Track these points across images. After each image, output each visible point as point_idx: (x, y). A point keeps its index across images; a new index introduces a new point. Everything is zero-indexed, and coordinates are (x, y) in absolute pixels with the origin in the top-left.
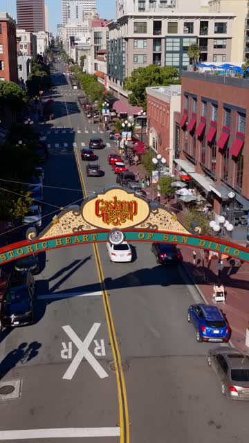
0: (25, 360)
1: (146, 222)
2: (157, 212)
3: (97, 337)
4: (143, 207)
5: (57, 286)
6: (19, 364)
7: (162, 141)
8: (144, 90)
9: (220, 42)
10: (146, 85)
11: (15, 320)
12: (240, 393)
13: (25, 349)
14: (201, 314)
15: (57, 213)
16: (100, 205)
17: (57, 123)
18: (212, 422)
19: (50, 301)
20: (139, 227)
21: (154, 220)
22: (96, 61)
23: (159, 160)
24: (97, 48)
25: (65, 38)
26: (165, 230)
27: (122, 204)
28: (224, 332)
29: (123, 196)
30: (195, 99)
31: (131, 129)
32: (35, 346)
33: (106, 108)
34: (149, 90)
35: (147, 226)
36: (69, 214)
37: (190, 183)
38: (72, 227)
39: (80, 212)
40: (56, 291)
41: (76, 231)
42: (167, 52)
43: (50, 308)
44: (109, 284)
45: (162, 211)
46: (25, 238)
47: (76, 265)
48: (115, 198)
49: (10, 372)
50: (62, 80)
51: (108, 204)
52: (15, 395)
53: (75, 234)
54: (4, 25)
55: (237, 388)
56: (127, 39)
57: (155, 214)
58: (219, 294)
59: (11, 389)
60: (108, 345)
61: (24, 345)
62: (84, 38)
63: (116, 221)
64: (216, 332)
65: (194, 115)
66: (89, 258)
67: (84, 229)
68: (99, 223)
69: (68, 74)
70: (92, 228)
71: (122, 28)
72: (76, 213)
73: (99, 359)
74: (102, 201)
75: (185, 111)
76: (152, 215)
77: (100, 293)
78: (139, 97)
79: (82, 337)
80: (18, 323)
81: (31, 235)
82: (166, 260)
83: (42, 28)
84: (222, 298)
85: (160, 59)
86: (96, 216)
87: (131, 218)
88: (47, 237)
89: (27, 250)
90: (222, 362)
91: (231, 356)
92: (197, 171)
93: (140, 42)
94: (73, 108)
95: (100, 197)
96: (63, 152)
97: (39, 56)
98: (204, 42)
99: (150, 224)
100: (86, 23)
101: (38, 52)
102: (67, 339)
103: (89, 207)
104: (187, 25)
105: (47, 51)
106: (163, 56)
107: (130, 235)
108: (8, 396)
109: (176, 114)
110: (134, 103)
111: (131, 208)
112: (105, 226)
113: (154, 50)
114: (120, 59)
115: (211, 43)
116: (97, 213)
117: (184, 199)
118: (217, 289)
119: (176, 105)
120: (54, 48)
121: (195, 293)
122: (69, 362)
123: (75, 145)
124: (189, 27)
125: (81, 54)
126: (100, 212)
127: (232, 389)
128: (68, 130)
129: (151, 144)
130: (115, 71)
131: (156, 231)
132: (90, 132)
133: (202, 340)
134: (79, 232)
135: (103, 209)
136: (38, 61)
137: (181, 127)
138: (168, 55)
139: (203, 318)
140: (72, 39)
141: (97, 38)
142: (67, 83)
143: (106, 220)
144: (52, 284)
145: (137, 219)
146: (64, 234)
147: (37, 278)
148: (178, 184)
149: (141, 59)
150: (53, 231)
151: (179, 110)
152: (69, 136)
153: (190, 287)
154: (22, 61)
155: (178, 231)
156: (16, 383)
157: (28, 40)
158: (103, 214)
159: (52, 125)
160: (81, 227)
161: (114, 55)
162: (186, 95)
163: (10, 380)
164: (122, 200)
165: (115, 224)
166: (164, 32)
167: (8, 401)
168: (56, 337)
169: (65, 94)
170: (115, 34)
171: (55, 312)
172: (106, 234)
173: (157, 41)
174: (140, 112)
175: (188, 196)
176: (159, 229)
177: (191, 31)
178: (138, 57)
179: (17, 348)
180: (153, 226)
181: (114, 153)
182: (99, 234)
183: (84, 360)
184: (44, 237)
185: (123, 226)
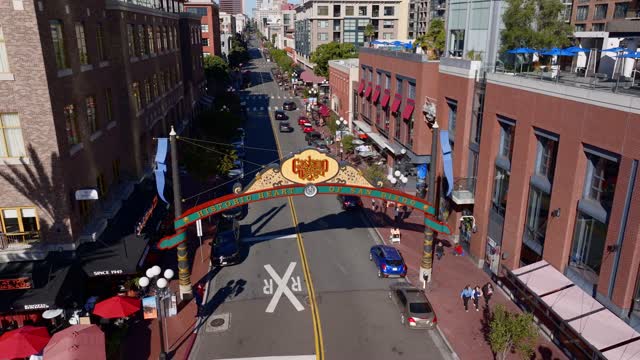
0: (233, 295)
1: (336, 178)
2: (345, 169)
3: (294, 274)
4: (333, 165)
5: (258, 230)
6: (227, 300)
7: (342, 105)
8: (326, 63)
9: (388, 23)
10: (328, 59)
11: (224, 261)
12: (417, 323)
13: (233, 286)
14: (382, 254)
15: (259, 171)
16: (297, 163)
17: (255, 90)
18: (394, 349)
19: (252, 243)
20: (330, 182)
21: (343, 176)
22: (285, 39)
23: (342, 122)
24: (286, 28)
25: (259, 20)
26: (352, 184)
27: (315, 162)
28: (401, 269)
29: (316, 155)
30: (371, 71)
31: (316, 95)
32: (241, 283)
33: (295, 77)
34: (331, 63)
35: (336, 181)
36: (270, 171)
37: (367, 140)
38: (272, 183)
39: (280, 169)
40: (258, 234)
41: (276, 185)
42: (345, 31)
43: (253, 249)
44: (302, 228)
45: (349, 168)
46: (231, 192)
47: (274, 211)
48: (309, 157)
49: (220, 307)
50: (257, 54)
51: (303, 162)
52: (225, 327)
53: (275, 188)
54: (209, 8)
55: (415, 319)
56: (311, 20)
57: (343, 171)
58: (395, 236)
59: (221, 322)
60: (303, 282)
61: (232, 282)
62: (275, 19)
63: (310, 176)
64: (395, 269)
65: (370, 84)
66: (284, 206)
67: (283, 184)
69: (262, 49)
70: (290, 183)
71: (308, 11)
72: (276, 171)
73: (296, 294)
74: (298, 160)
75: (363, 81)
76: (341, 172)
77: (295, 236)
78: (323, 68)
79: (281, 274)
80: (226, 263)
81: (237, 189)
82: (350, 207)
83: (240, 11)
84: (398, 240)
85: (339, 36)
86: (293, 173)
87: (323, 175)
88: (251, 191)
89: (233, 203)
90: (401, 295)
91: (408, 291)
92: (373, 131)
93: (323, 23)
94: (267, 78)
95: (296, 156)
96: (260, 115)
97: (238, 35)
98: (375, 23)
99: (339, 180)
100: (277, 6)
101: (237, 31)
102: (269, 277)
103: (287, 166)
104: (361, 8)
105: (245, 30)
106: (341, 35)
107: (323, 189)
108: (219, 328)
109: (354, 82)
110: (318, 74)
111: (323, 165)
112: (300, 181)
113: (334, 29)
114: (306, 37)
115: (381, 24)
116: (294, 171)
117: (362, 154)
118: (394, 232)
119: (354, 75)
120: (250, 27)
121: (375, 236)
122: (271, 297)
123: (270, 108)
124: (363, 10)
125: (272, 32)
126: (296, 170)
127: (410, 319)
128: (263, 96)
129: (333, 108)
130: (302, 47)
131: (344, 185)
132: (282, 97)
133: (383, 276)
134: (278, 187)
135: (299, 167)
136: (237, 38)
137: (359, 94)
138: (346, 34)
139: (384, 257)
140: (265, 20)
141: (286, 19)
142: (261, 57)
143: (302, 176)
144: (254, 228)
145: (328, 175)
146: (265, 188)
147: (242, 223)
148: (358, 142)
149: (323, 37)
150: (256, 186)
151: (357, 79)
152: (264, 101)
153: (371, 230)
154: (224, 38)
155: (363, 185)
156: (226, 317)
157: (229, 21)
158: (299, 171)
159: (249, 92)
160: (280, 182)
161: (301, 34)
162: (363, 67)
163: (221, 314)
164: (315, 159)
165: (310, 179)
166: (343, 14)
167: (220, 333)
168: (259, 276)
169: (261, 66)
170: (301, 16)
171: (257, 252)
172: (301, 189)
173: (337, 22)
174: (323, 81)
175: (366, 152)
176: (348, 183)
177: (365, 13)
178: (321, 35)
179: (225, 285)
180: (342, 181)
181: (302, 115)
182: (295, 188)
183: (283, 295)
184: (248, 191)
185: (316, 181)
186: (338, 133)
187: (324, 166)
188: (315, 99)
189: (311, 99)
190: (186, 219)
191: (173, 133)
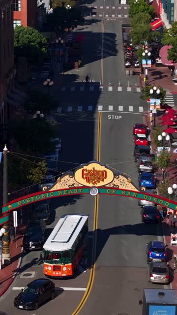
0: (37, 265)
1: (112, 183)
2: (119, 177)
4: (110, 174)
6: (33, 266)
12: (155, 278)
13: (37, 261)
15: (60, 176)
16: (85, 172)
20: (108, 186)
21: (117, 182)
23: (164, 137)
26: (123, 188)
27: (98, 172)
28: (163, 256)
29: (98, 167)
33: (147, 58)
35: (112, 186)
36: (67, 177)
38: (68, 185)
39: (73, 176)
41: (71, 187)
45: (121, 177)
46: (41, 190)
48: (94, 168)
51: (89, 172)
52: (32, 277)
53: (70, 189)
55: (154, 275)
57: (117, 178)
58: (174, 239)
61: (36, 259)
63: (94, 182)
64: (157, 255)
67: (75, 186)
68: (84, 182)
70: (80, 185)
72: (71, 176)
74: (86, 170)
76: (115, 179)
80: (34, 247)
84: (176, 242)
86: (82, 179)
87: (103, 181)
88: (54, 190)
89: (42, 197)
94: (110, 46)
95: (85, 167)
99: (114, 185)
103: (78, 173)
107: (102, 191)
108: (29, 277)
112: (87, 184)
116: (83, 177)
118: (172, 235)
123: (99, 108)
126: (85, 176)
127: (152, 276)
131: (118, 189)
132: (124, 89)
134: (72, 188)
135: (86, 174)
143: (88, 181)
145: (107, 181)
146: (63, 188)
150: (58, 186)
153: (159, 237)
155: (131, 189)
156: (33, 273)
158: (86, 177)
160: (73, 184)
163: (30, 271)
164: (98, 170)
165: (94, 184)
167: (29, 279)
172: (88, 189)
176: (120, 188)
179: (32, 260)
180: (116, 186)
182: (84, 189)
184: (52, 190)
185: (98, 185)
186: (160, 149)
187: (103, 175)
188: (158, 101)
189: (152, 101)
190: (10, 206)
191: (5, 149)
